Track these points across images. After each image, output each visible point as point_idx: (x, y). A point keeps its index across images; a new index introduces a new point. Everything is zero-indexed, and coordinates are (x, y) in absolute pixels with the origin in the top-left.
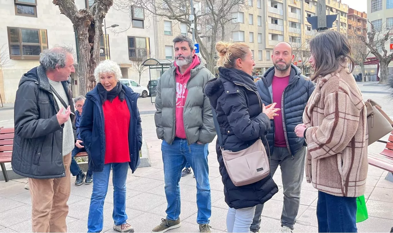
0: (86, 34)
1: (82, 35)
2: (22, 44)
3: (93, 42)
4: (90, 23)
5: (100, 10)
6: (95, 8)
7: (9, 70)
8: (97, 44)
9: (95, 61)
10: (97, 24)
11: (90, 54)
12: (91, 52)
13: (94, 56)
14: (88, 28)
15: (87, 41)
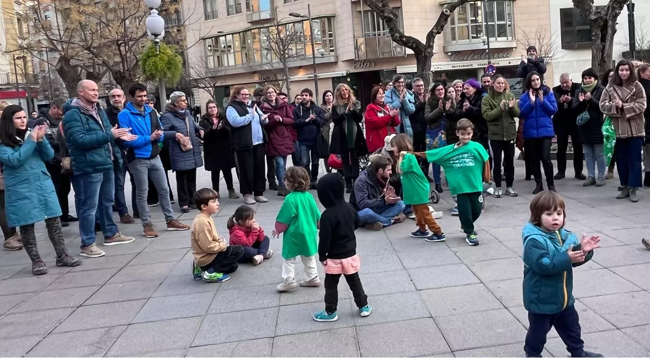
0: (599, 34)
1: (594, 35)
2: (577, 29)
3: (605, 42)
4: (602, 23)
5: (614, 9)
6: (609, 7)
7: (559, 62)
8: (608, 43)
9: (606, 59)
10: (610, 23)
11: (601, 54)
12: (602, 52)
13: (605, 55)
14: (600, 29)
15: (599, 41)
